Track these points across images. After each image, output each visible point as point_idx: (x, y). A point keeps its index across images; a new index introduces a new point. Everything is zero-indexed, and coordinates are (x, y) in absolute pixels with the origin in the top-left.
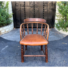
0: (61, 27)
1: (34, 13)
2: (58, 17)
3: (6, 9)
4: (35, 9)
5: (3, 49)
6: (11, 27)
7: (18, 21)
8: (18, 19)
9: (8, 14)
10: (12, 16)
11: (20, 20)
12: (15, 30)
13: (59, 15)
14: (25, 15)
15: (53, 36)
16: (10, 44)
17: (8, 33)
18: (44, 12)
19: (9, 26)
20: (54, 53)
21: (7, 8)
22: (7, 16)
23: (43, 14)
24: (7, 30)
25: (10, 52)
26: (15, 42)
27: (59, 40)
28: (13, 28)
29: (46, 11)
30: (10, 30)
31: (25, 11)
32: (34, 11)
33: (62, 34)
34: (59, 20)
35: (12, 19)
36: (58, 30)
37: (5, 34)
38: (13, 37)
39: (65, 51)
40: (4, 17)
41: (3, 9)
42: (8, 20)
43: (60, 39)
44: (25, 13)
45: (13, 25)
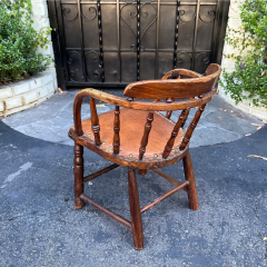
0: (247, 89)
1: (139, 29)
2: (235, 46)
3: (21, 10)
4: (144, 10)
5: (11, 178)
6: (46, 84)
7: (75, 61)
8: (75, 50)
9: (32, 31)
10: (49, 38)
11: (80, 58)
13: (241, 37)
14: (101, 35)
15: (210, 125)
16: (39, 157)
17: (36, 107)
18: (177, 22)
19: (39, 80)
21: (26, 5)
22: (26, 40)
23: (177, 31)
24: (29, 98)
25: (38, 190)
26: (61, 145)
27: (236, 142)
28: (53, 90)
29: (186, 18)
30: (42, 95)
31: (100, 18)
32: (139, 20)
33: (247, 117)
34: (238, 58)
35: (47, 51)
36: (233, 102)
37: (22, 115)
38: (55, 125)
40: (14, 40)
41: (9, 7)
42: (34, 56)
43: (240, 137)
44: (100, 26)
45: (55, 75)
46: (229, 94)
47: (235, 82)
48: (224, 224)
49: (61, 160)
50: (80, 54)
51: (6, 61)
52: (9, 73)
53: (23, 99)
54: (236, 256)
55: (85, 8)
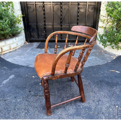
0: (109, 41)
1: (61, 15)
2: (104, 23)
3: (9, 7)
4: (63, 7)
5: (5, 82)
6: (20, 40)
7: (33, 30)
8: (33, 25)
9: (14, 16)
10: (22, 19)
12: (29, 45)
13: (106, 18)
14: (45, 18)
15: (93, 57)
16: (17, 72)
17: (16, 50)
18: (78, 12)
19: (17, 38)
20: (96, 89)
21: (11, 5)
22: (11, 20)
23: (78, 16)
25: (17, 87)
26: (27, 67)
27: (104, 64)
28: (23, 42)
29: (82, 10)
30: (19, 45)
31: (44, 10)
32: (61, 11)
34: (105, 28)
35: (21, 25)
36: (103, 47)
37: (10, 54)
38: (25, 58)
39: (116, 86)
40: (6, 20)
41: (3, 6)
42: (15, 27)
43: (106, 62)
44: (44, 14)
45: (24, 36)
46: (101, 44)
47: (104, 38)
48: (99, 100)
49: (27, 74)
50: (35, 27)
51: (2, 30)
52: (3, 35)
53: (10, 46)
54: (104, 115)
55: (38, 6)
